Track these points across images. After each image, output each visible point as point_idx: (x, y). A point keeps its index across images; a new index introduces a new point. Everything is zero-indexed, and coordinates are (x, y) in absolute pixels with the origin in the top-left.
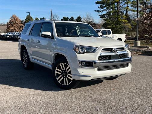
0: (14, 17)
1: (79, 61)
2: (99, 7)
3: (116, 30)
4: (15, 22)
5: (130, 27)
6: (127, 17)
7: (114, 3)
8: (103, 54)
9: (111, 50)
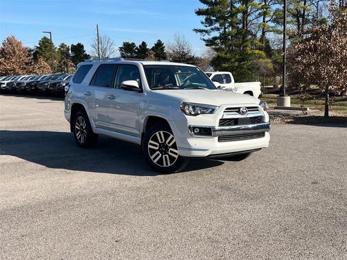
0: (10, 42)
1: (190, 127)
2: (204, 21)
3: (241, 73)
4: (14, 52)
5: (270, 66)
6: (264, 45)
7: (236, 13)
8: (225, 117)
9: (238, 110)
